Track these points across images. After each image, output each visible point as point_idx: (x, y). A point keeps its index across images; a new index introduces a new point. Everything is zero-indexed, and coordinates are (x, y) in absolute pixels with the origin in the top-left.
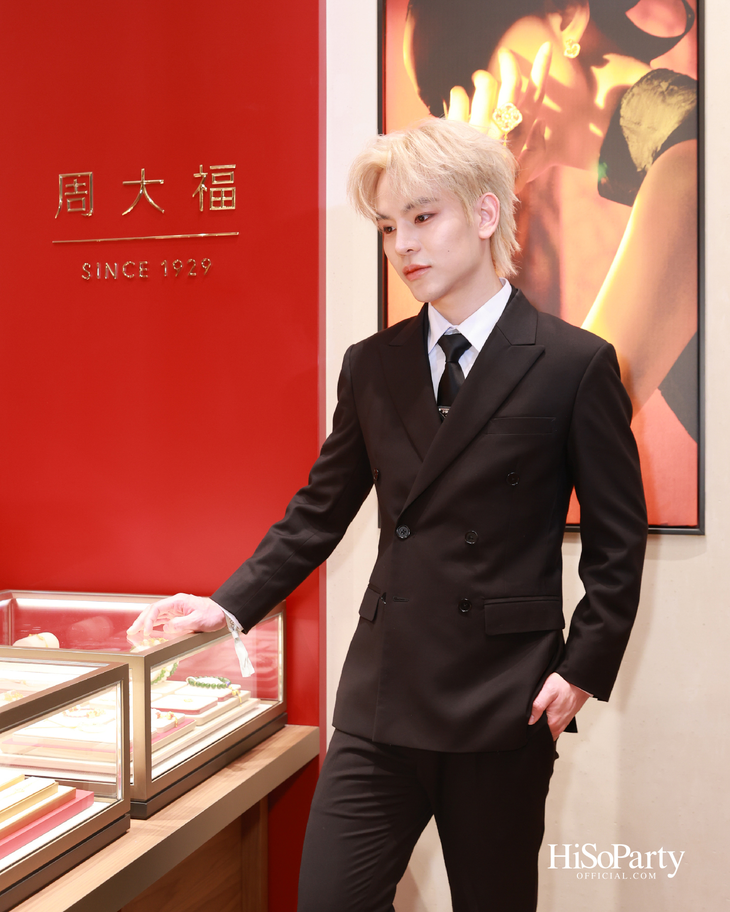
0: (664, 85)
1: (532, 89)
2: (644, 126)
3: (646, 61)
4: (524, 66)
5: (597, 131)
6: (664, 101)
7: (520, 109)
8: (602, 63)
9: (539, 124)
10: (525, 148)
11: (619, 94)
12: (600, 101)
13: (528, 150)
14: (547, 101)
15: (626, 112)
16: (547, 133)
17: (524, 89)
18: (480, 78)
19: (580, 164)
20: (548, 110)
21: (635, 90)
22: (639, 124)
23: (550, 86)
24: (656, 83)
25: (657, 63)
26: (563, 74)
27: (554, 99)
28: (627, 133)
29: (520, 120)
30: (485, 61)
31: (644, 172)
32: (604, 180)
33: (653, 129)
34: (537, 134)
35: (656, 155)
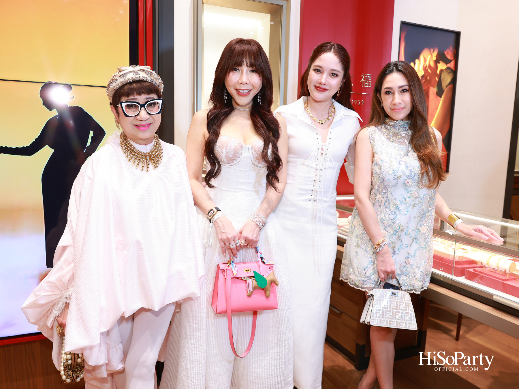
0: (449, 71)
1: (426, 66)
2: (445, 80)
3: (447, 64)
4: (425, 60)
5: (437, 79)
6: (449, 74)
7: (424, 71)
8: (439, 63)
9: (427, 75)
10: (424, 81)
11: (442, 71)
12: (438, 72)
13: (425, 81)
14: (429, 70)
15: (442, 75)
16: (428, 78)
17: (425, 66)
18: (417, 61)
19: (434, 87)
20: (429, 72)
21: (444, 71)
22: (444, 79)
23: (430, 66)
24: (448, 70)
25: (449, 65)
26: (432, 64)
27: (430, 70)
28: (442, 81)
29: (424, 74)
30: (418, 58)
31: (444, 91)
32: (437, 91)
33: (446, 81)
34: (426, 78)
35: (447, 87)
